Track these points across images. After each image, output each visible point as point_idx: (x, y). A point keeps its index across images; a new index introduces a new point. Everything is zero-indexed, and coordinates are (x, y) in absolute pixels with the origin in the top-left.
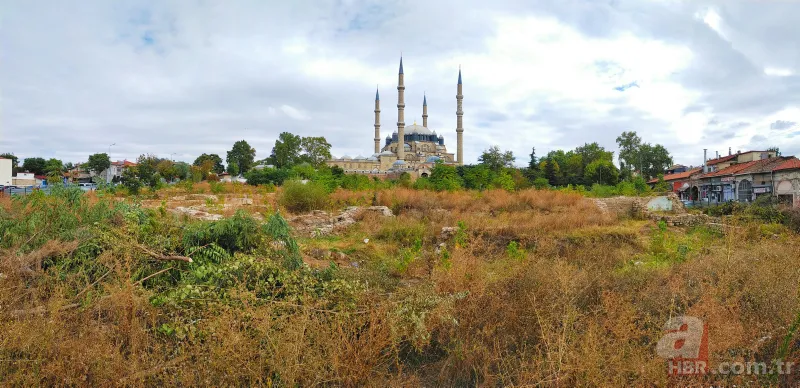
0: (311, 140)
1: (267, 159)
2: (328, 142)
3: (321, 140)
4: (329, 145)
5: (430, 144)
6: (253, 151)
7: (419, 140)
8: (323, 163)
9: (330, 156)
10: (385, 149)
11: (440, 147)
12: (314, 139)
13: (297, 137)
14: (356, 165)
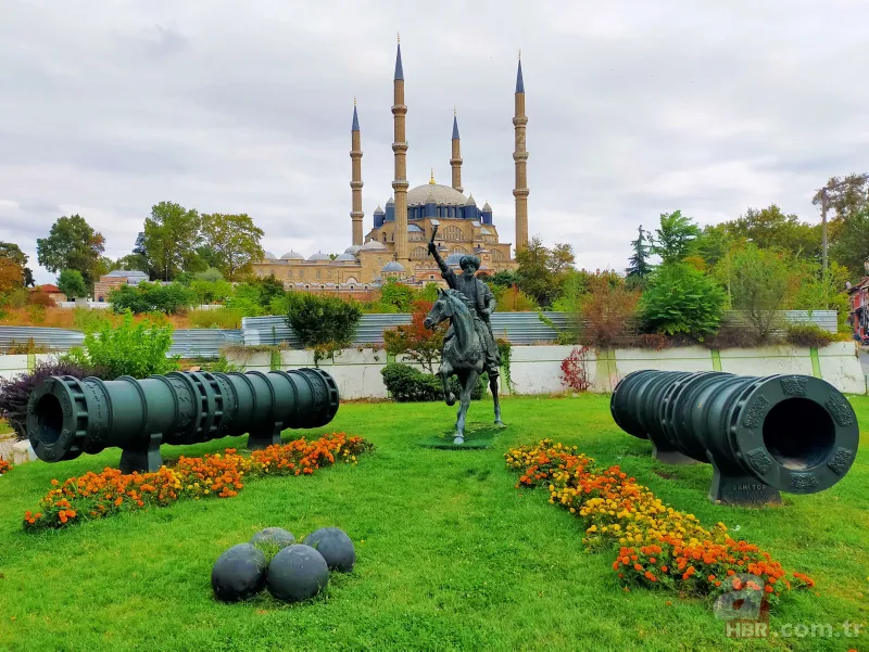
0: (221, 220)
1: (129, 259)
2: (256, 224)
3: (243, 221)
4: (259, 232)
5: (462, 224)
6: (99, 240)
7: (441, 216)
8: (247, 268)
9: (261, 254)
10: (372, 236)
11: (484, 231)
12: (228, 218)
13: (192, 213)
14: (313, 272)
